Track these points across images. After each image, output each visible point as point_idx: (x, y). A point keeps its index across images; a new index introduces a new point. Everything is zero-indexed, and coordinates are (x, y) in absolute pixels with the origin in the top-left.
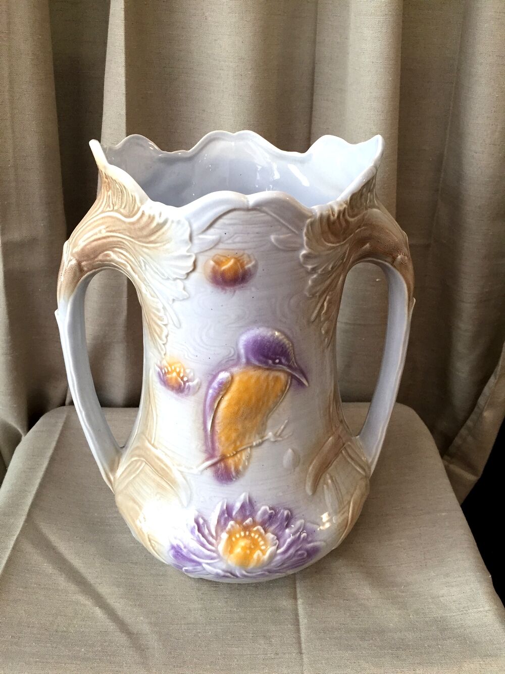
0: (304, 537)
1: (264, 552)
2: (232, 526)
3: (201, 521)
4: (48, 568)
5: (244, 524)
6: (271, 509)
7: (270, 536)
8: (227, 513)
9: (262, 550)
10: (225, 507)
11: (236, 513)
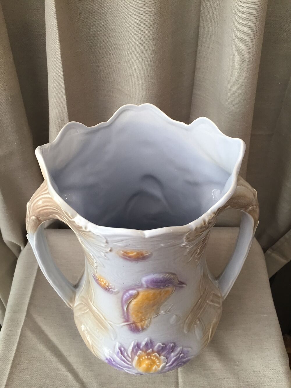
0: (182, 356)
1: (158, 366)
2: (140, 353)
3: (122, 349)
4: (40, 347)
5: (147, 352)
6: (162, 344)
7: (162, 358)
8: (137, 346)
9: (157, 365)
10: (136, 344)
11: (143, 347)
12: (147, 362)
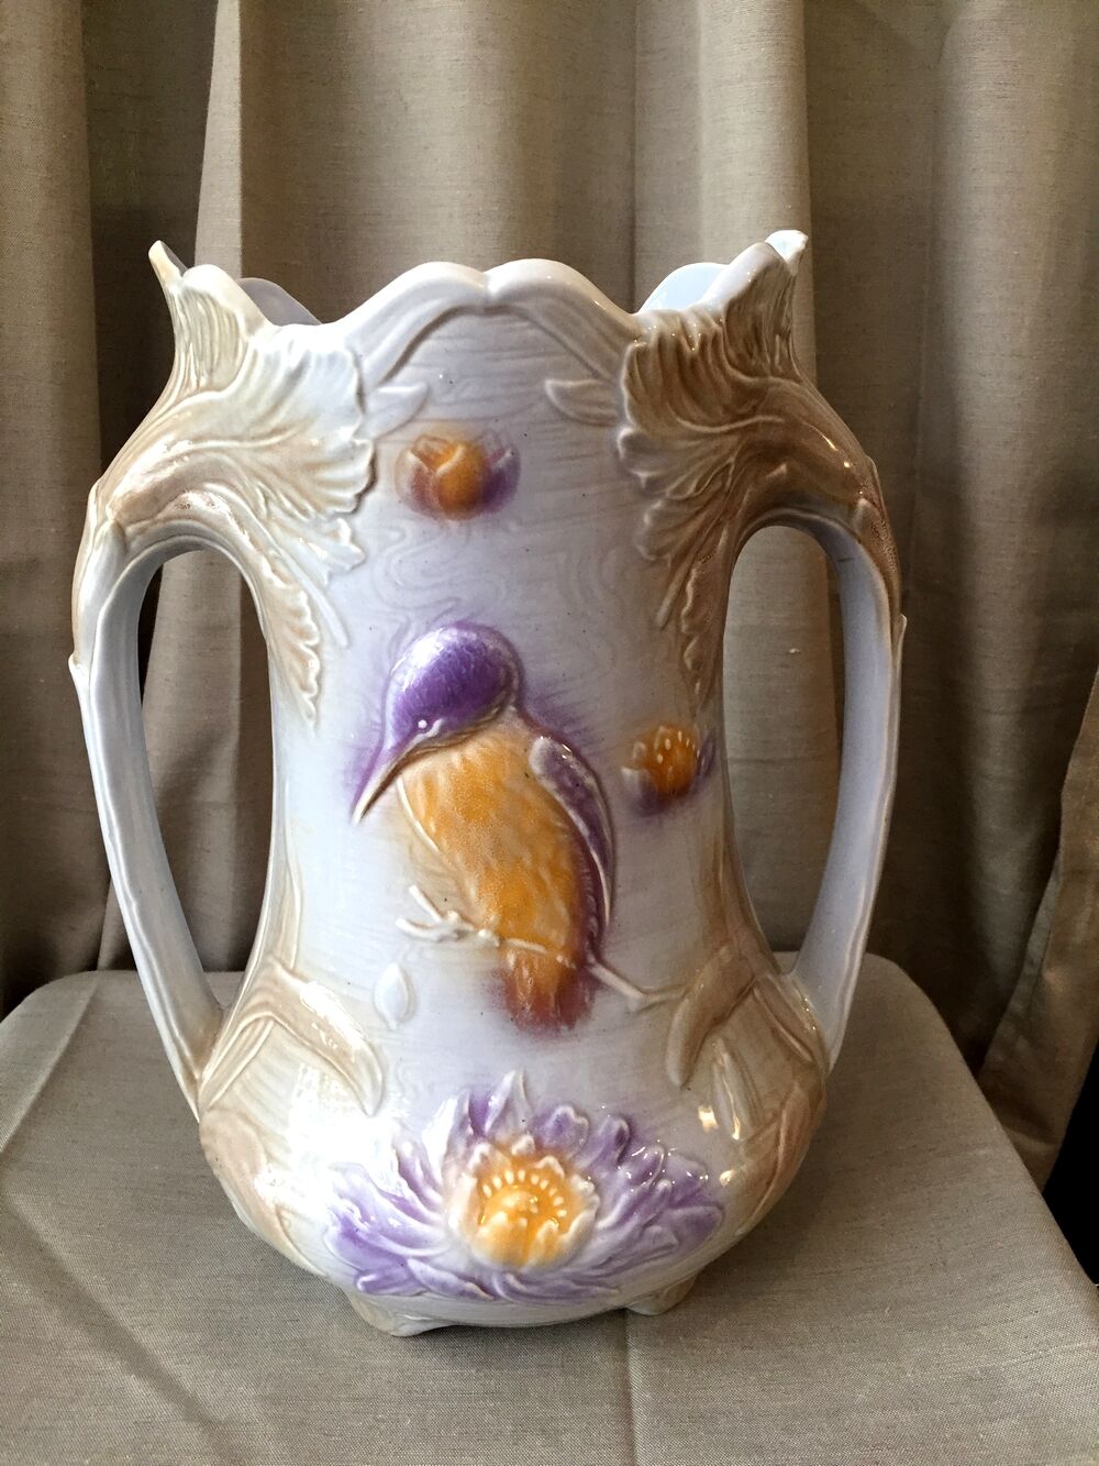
12: (512, 1200)
